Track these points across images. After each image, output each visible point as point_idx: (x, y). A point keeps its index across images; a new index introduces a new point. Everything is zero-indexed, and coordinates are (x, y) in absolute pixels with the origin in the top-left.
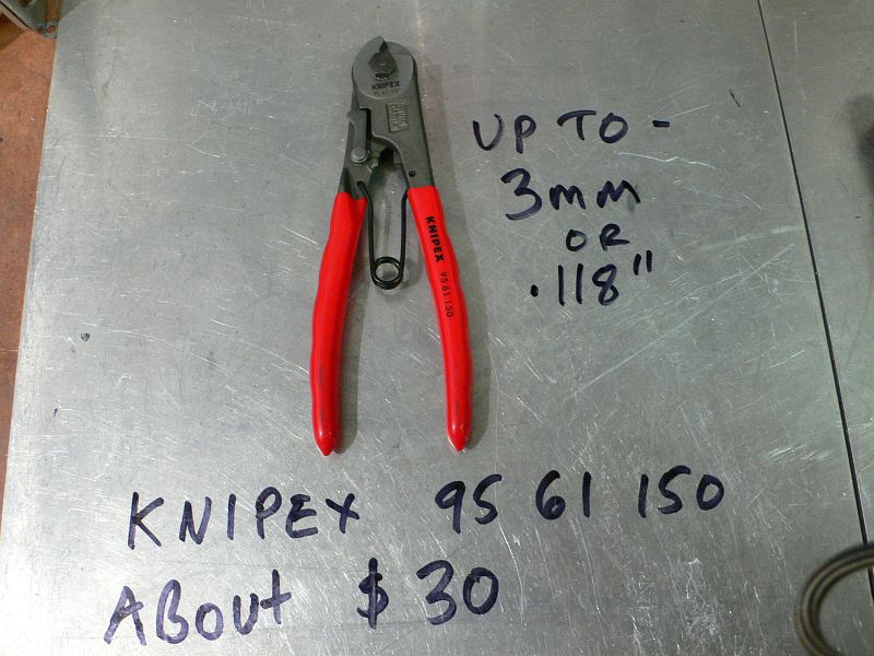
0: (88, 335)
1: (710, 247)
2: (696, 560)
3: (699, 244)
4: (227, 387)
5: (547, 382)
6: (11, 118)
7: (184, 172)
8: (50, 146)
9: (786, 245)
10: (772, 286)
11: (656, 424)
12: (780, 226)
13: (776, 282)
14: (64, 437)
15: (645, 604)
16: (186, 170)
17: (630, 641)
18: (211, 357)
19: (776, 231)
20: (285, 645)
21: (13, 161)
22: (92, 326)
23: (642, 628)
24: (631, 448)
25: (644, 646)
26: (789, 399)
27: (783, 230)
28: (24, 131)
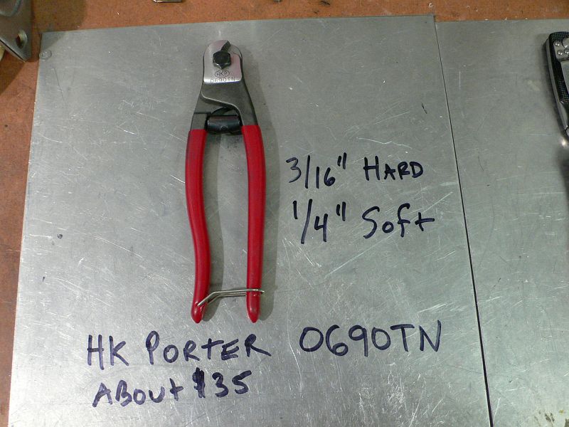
0: (61, 236)
1: (407, 193)
2: (394, 363)
3: (402, 191)
4: (141, 266)
5: (316, 266)
6: (12, 113)
7: (115, 142)
8: (37, 124)
9: (448, 193)
10: (440, 215)
11: (375, 290)
12: (446, 181)
13: (442, 213)
14: (49, 293)
15: (367, 387)
16: (117, 141)
17: (358, 405)
18: (132, 249)
19: (443, 185)
20: (173, 408)
21: (14, 139)
22: (63, 230)
23: (364, 399)
24: (361, 303)
25: (365, 409)
26: (446, 277)
27: (447, 184)
28: (20, 121)
